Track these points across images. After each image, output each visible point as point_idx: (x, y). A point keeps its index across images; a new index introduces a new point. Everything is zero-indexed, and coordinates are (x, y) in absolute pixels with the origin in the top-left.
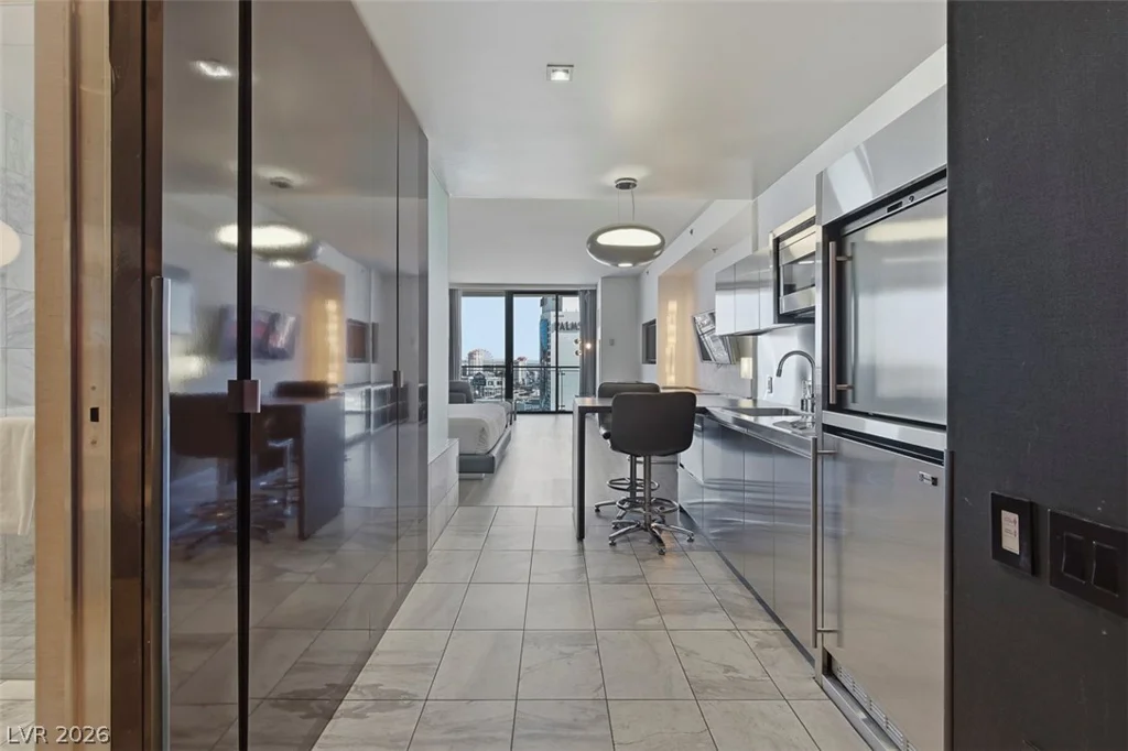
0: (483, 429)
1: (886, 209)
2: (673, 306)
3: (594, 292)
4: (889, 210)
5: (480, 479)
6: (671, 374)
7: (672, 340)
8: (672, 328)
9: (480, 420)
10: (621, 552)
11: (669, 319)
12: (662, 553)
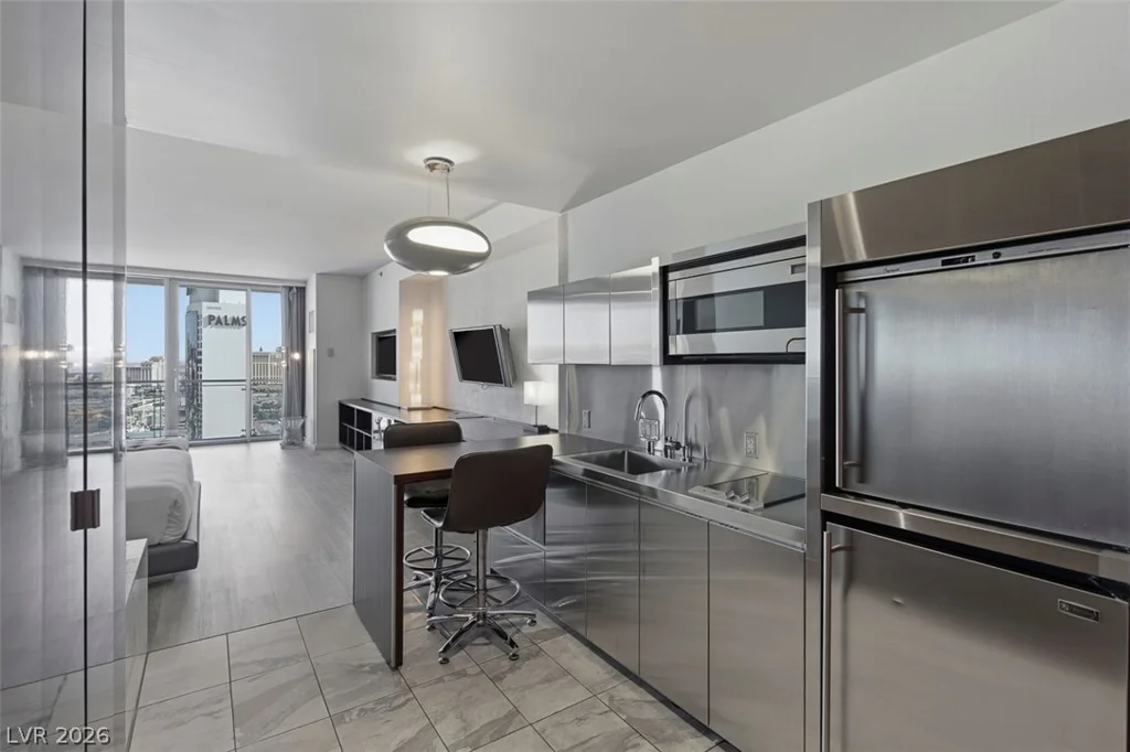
0: (176, 502)
1: (940, 260)
2: (418, 316)
3: (302, 291)
4: (944, 263)
5: (169, 581)
6: (416, 393)
7: (417, 354)
8: (417, 341)
9: (171, 489)
10: (462, 674)
11: (413, 329)
12: (515, 657)
